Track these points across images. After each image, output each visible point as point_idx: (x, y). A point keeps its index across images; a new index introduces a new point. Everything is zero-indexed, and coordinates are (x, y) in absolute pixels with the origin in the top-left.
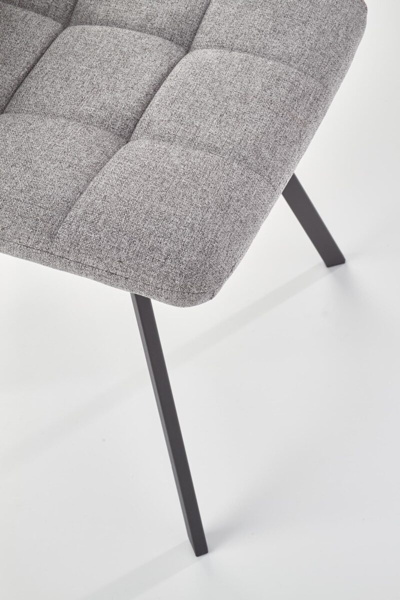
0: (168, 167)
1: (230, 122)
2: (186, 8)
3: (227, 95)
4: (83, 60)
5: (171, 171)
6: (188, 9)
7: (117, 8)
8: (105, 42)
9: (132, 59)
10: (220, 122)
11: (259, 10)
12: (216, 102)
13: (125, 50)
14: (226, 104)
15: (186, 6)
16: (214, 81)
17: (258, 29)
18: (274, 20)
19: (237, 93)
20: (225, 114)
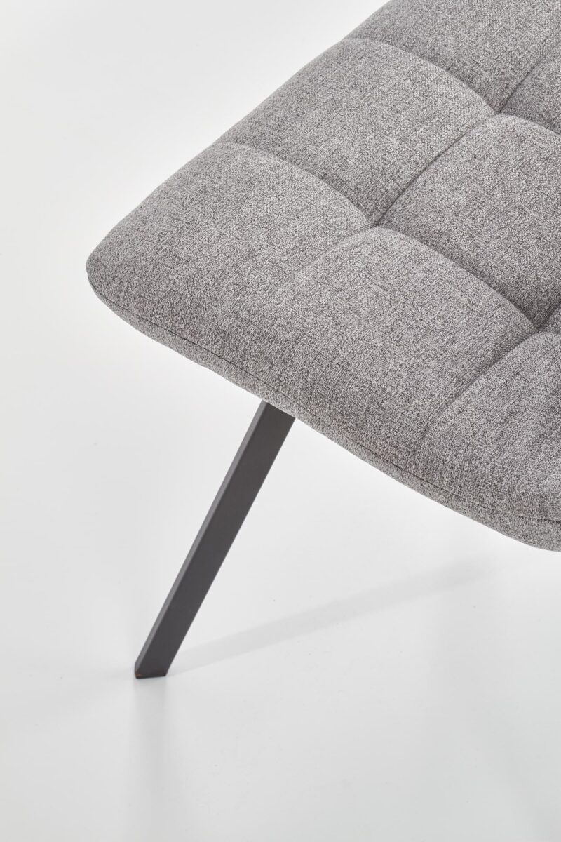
0: (463, 34)
1: (366, 79)
2: (360, 252)
3: (355, 113)
4: (531, 226)
5: (460, 29)
6: (359, 250)
7: (460, 293)
8: (492, 245)
9: (463, 203)
10: (378, 81)
11: (260, 215)
12: (373, 105)
13: (468, 221)
14: (361, 101)
15: (359, 254)
16: (364, 134)
17: (273, 190)
18: (245, 198)
19: (341, 113)
20: (368, 89)
